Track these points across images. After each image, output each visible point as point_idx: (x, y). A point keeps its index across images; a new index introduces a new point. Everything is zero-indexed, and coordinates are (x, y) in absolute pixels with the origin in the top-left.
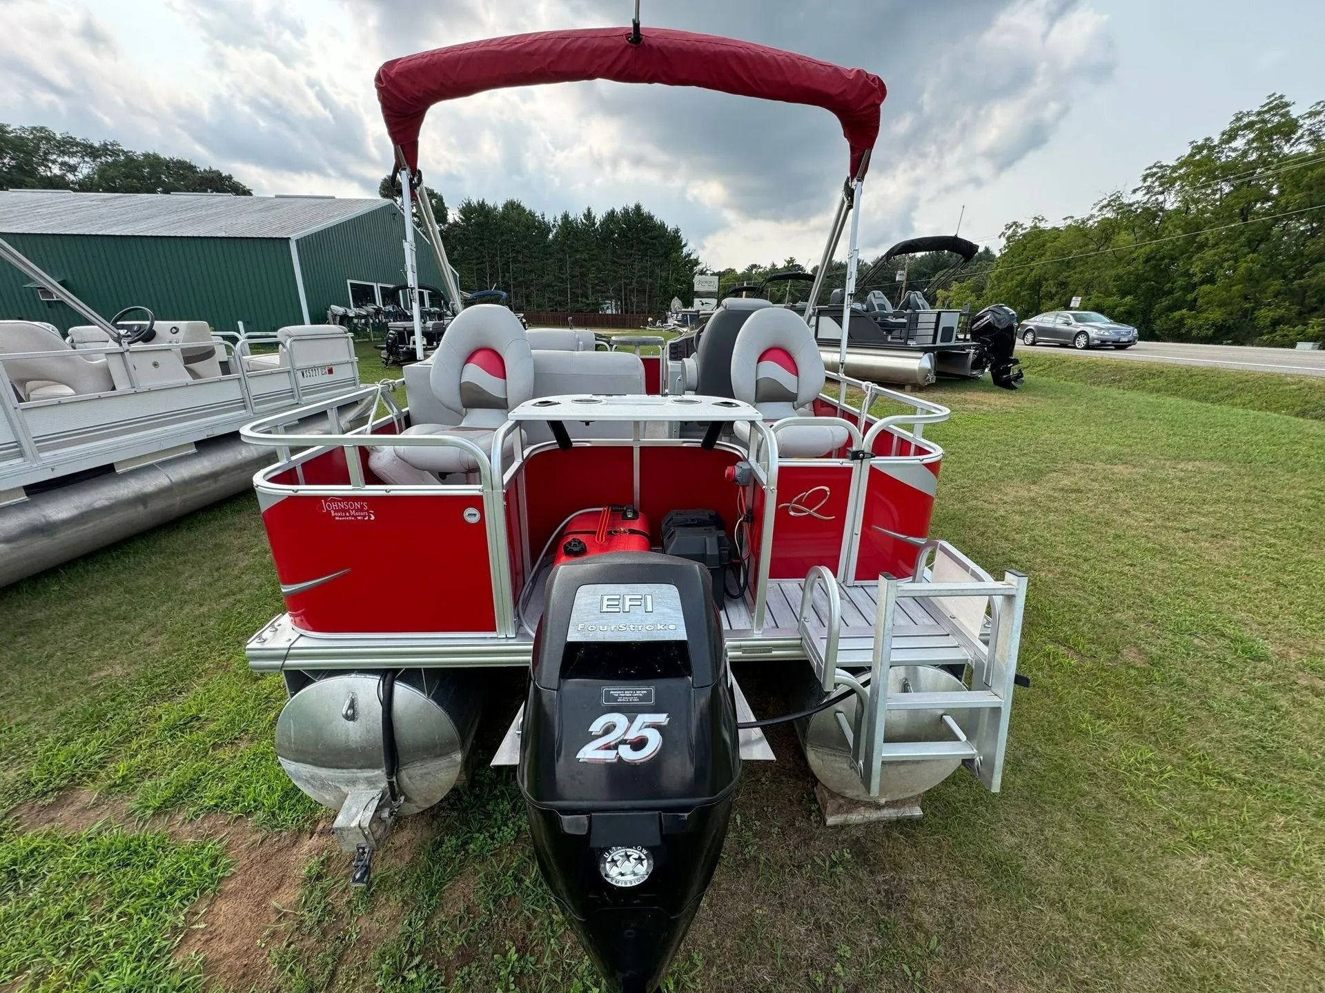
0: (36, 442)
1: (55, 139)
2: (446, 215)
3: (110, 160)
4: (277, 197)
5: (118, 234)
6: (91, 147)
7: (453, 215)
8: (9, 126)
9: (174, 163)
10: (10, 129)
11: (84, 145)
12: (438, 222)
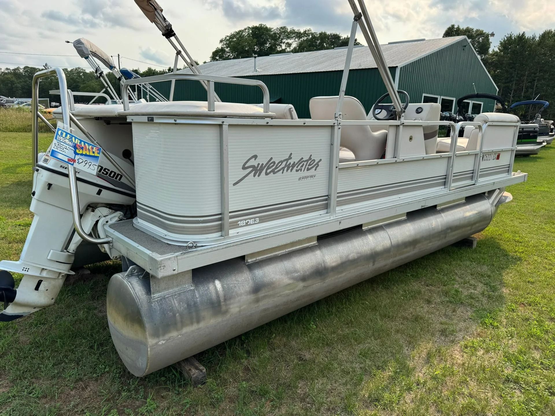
0: (338, 197)
1: (287, 31)
2: (489, 48)
3: (305, 38)
4: (389, 43)
5: (309, 72)
6: (300, 33)
7: (494, 46)
8: (273, 28)
9: (331, 36)
10: (272, 30)
11: (297, 33)
12: (480, 53)
